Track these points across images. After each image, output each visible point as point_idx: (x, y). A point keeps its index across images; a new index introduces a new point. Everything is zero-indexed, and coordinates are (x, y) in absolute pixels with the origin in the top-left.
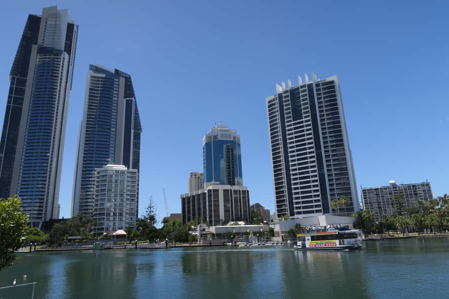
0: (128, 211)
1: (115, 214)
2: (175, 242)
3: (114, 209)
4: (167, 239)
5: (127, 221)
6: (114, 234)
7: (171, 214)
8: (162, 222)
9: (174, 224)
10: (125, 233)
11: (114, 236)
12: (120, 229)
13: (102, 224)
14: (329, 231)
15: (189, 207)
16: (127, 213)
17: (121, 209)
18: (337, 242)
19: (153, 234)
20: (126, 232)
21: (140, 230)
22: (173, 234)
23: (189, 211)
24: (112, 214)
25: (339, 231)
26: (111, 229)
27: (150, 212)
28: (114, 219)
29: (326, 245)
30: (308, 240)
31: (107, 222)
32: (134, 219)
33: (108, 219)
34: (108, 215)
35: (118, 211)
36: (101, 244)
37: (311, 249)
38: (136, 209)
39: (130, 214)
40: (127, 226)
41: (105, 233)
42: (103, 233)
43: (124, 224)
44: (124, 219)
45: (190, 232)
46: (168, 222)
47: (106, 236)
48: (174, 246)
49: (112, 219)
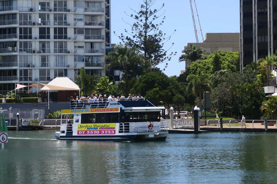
0: (81, 25)
1: (44, 33)
2: (221, 116)
3: (41, 16)
4: (196, 108)
5: (81, 52)
6: (46, 88)
7: (208, 35)
8: (182, 58)
9: (217, 62)
10: (76, 87)
11: (44, 94)
12: (61, 75)
13: (11, 60)
14: (109, 107)
15: (262, 15)
16: (78, 31)
17: (60, 19)
18: (117, 126)
19: (157, 92)
20: (78, 82)
21: (117, 78)
22: (214, 93)
23: (263, 25)
24: (36, 32)
25: (123, 108)
26: (36, 74)
27: (146, 26)
28: (43, 45)
29: (100, 132)
30: (77, 121)
31: (25, 53)
32: (100, 47)
33: (26, 47)
34: (26, 33)
35: (52, 25)
36: (11, 116)
37: (79, 138)
38: (103, 20)
39: (87, 32)
40: (81, 65)
41: (19, 87)
42: (13, 86)
43: (70, 60)
44: (70, 46)
45: (267, 90)
46: (199, 57)
47: (23, 93)
48: (218, 126)
49: (36, 45)
